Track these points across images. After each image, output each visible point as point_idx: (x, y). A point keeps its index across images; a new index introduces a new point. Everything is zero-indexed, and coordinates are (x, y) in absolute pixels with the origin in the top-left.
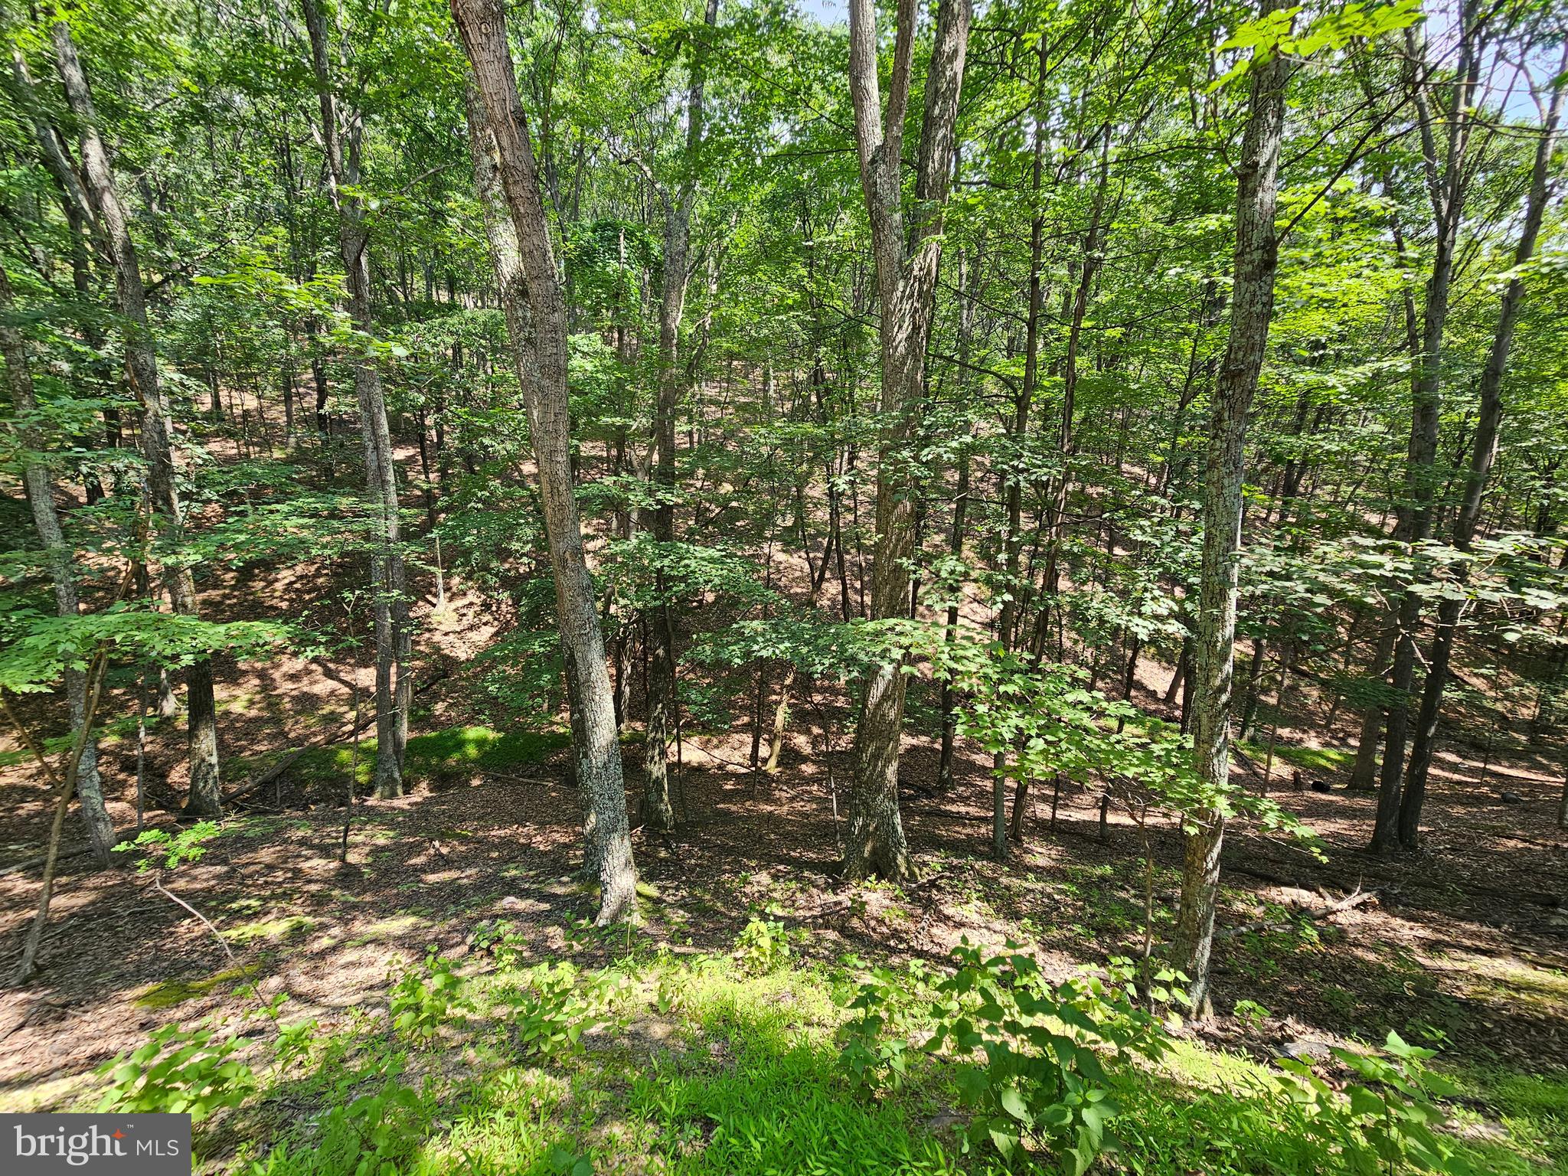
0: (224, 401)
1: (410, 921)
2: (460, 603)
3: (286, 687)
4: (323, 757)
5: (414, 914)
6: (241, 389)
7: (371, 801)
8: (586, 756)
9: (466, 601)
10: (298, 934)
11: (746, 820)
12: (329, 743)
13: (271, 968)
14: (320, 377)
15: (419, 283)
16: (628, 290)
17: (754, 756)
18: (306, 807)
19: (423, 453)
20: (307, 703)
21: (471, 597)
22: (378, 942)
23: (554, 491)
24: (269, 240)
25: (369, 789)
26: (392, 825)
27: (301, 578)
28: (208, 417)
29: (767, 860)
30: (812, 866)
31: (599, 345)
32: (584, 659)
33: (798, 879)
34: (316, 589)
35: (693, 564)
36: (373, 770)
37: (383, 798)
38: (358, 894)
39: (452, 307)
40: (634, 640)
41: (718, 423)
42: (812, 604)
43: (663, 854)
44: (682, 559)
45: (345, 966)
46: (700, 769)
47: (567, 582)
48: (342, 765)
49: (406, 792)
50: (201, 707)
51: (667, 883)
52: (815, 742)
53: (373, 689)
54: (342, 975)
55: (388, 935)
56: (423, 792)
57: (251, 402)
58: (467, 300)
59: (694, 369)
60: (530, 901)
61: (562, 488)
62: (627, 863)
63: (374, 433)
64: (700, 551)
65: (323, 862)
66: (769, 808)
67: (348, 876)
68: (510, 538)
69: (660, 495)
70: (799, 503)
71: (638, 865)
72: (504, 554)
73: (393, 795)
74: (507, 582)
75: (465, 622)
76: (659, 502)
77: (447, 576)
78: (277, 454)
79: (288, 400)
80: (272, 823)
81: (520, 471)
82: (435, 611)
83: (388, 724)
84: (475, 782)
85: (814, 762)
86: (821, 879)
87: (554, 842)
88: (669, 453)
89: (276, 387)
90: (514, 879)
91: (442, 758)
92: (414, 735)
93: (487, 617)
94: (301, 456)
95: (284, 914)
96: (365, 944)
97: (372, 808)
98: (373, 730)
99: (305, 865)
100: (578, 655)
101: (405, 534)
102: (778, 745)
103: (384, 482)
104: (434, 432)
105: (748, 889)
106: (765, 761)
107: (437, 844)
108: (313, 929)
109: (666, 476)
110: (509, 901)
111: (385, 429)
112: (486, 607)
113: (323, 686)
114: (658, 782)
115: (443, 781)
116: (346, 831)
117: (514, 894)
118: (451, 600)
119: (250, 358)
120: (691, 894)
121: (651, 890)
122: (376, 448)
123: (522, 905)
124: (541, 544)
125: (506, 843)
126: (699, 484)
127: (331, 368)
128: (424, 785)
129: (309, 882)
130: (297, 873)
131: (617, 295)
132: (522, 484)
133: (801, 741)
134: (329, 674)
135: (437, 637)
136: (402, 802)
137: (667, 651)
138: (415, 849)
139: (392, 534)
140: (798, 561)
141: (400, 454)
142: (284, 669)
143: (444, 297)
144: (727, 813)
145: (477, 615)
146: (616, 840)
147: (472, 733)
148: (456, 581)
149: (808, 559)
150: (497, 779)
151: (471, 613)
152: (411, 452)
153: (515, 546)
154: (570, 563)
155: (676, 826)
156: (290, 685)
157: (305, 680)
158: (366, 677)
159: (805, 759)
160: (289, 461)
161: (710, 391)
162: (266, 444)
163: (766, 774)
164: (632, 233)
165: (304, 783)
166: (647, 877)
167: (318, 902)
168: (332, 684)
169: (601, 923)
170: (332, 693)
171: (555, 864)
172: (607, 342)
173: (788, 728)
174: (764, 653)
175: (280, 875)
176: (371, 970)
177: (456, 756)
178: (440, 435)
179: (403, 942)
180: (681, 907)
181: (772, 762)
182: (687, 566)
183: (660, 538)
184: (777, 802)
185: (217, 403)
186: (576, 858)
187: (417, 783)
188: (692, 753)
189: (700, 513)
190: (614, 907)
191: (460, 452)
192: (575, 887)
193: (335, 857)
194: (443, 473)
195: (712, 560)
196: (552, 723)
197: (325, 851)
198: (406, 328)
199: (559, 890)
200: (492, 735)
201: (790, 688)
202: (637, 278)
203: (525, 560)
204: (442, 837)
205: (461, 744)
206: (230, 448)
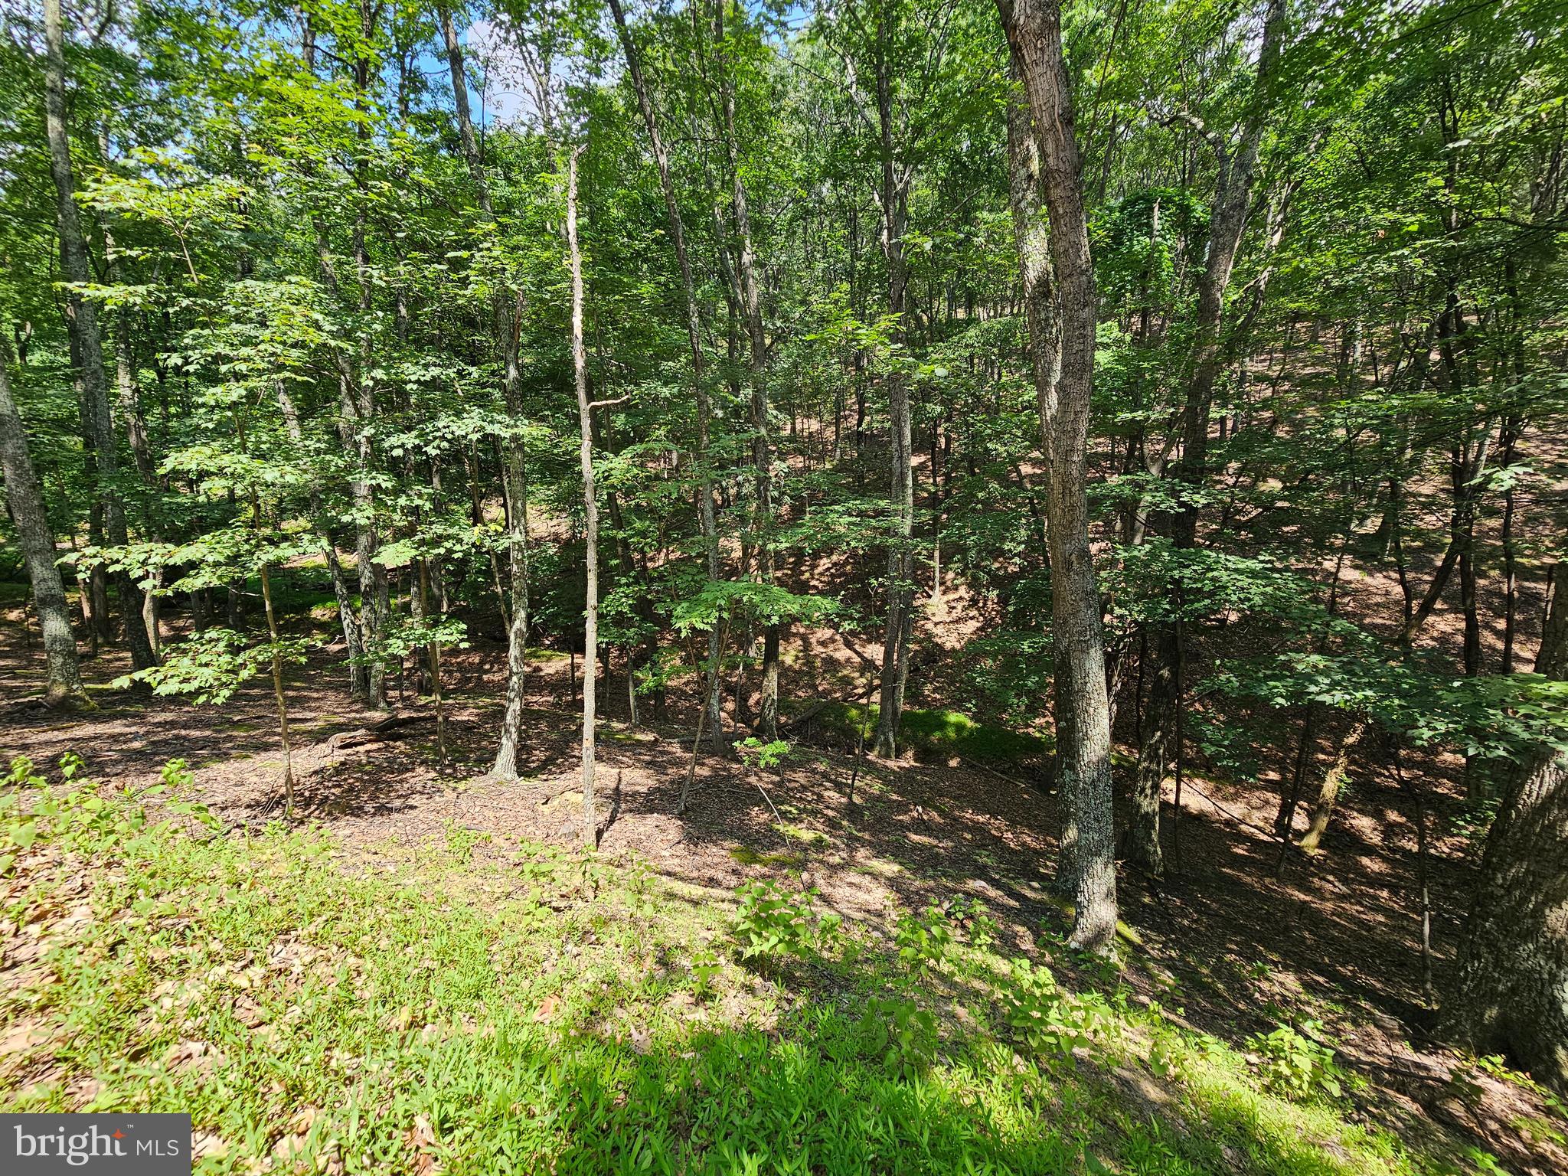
0: (798, 427)
1: (896, 868)
2: (951, 596)
3: (818, 649)
4: (838, 709)
5: (901, 864)
6: (808, 417)
7: (871, 757)
8: (1072, 767)
9: (956, 596)
10: (819, 844)
11: (1264, 899)
12: (845, 700)
13: (801, 865)
14: (861, 401)
15: (941, 306)
16: (1159, 265)
17: (1282, 826)
18: (825, 748)
19: (933, 459)
20: (831, 664)
21: (963, 591)
22: (875, 876)
23: (1066, 491)
24: (835, 295)
25: (869, 745)
26: (886, 781)
27: (835, 564)
28: (790, 439)
29: (1297, 963)
30: (1371, 995)
31: (1116, 333)
32: (1081, 666)
33: (1346, 1003)
34: (844, 574)
35: (1224, 576)
36: (874, 730)
37: (880, 756)
38: (859, 831)
39: (971, 321)
40: (1127, 656)
41: (1266, 404)
42: (1404, 641)
43: (1147, 900)
44: (1210, 569)
45: (850, 884)
46: (1201, 818)
47: (1069, 587)
48: (852, 721)
49: (897, 757)
50: (771, 655)
51: (1152, 935)
52: (1389, 830)
53: (879, 663)
54: (848, 891)
55: (881, 874)
56: (908, 761)
57: (814, 425)
58: (981, 312)
59: (1237, 344)
60: (1000, 893)
61: (1076, 488)
62: (1108, 894)
63: (900, 444)
64: (1235, 561)
65: (837, 795)
66: (1302, 897)
67: (852, 812)
68: (1003, 539)
69: (1185, 497)
70: (1393, 502)
71: (1120, 902)
72: (999, 553)
73: (887, 756)
74: (996, 581)
75: (954, 615)
76: (1182, 504)
77: (944, 570)
78: (828, 466)
79: (837, 424)
80: (805, 754)
81: (1019, 472)
82: (930, 601)
83: (889, 696)
84: (953, 763)
85: (1384, 859)
86: (1392, 1023)
87: (1024, 844)
88: (1197, 445)
89: (831, 412)
90: (985, 866)
91: (927, 734)
92: (907, 708)
93: (973, 613)
94: (842, 467)
95: (811, 827)
96: (864, 874)
97: (871, 762)
98: (876, 697)
99: (826, 794)
100: (1074, 662)
101: (917, 531)
102: (1323, 822)
103: (905, 486)
104: (943, 440)
105: (1265, 986)
106: (1300, 835)
107: (920, 809)
108: (828, 846)
109: (1193, 471)
110: (979, 884)
111: (908, 441)
112: (974, 602)
113: (842, 654)
114: (1148, 818)
115: (925, 754)
116: (855, 775)
117: (985, 880)
118: (944, 593)
119: (817, 391)
120: (1181, 959)
121: (1131, 933)
122: (901, 457)
123: (992, 893)
124: (1035, 545)
125: (977, 829)
126: (1231, 481)
127: (870, 393)
128: (910, 754)
129: (828, 808)
130: (820, 797)
131: (1144, 275)
132: (1020, 485)
133: (1363, 824)
134: (849, 645)
135: (929, 626)
136: (892, 764)
137: (1174, 674)
138: (902, 808)
139: (907, 531)
140: (1384, 585)
141: (915, 461)
142: (819, 635)
143: (961, 314)
144: (1236, 882)
145: (965, 609)
146: (1098, 865)
147: (954, 717)
148: (950, 575)
149: (1402, 582)
150: (972, 767)
151: (959, 606)
152: (923, 458)
153: (1008, 546)
154: (1076, 566)
155: (1166, 874)
156: (821, 649)
157: (831, 647)
158: (875, 652)
159: (1370, 851)
160: (836, 470)
161: (1254, 366)
162: (821, 459)
163: (1300, 852)
164: (1169, 200)
165: (826, 728)
166: (1126, 917)
167: (833, 825)
168: (849, 653)
169: (1074, 945)
170: (848, 660)
171: (1024, 865)
172: (1124, 328)
173: (1343, 801)
174: (1326, 698)
175: (810, 796)
176: (867, 897)
177: (938, 734)
178: (948, 444)
179: (893, 883)
180: (1169, 968)
181: (1312, 840)
182: (1214, 579)
183: (1179, 544)
184: (1318, 893)
185: (793, 429)
186: (1048, 867)
187: (905, 751)
188: (1195, 796)
189: (1227, 515)
190: (1089, 934)
191: (964, 457)
192: (1045, 897)
193: (844, 794)
194: (948, 478)
195: (1253, 574)
196: (1028, 726)
197: (839, 787)
198: (930, 349)
199: (1029, 894)
200: (970, 724)
201: (1350, 750)
202: (1171, 248)
203: (1017, 560)
204: (925, 804)
205: (943, 725)
206: (798, 462)
